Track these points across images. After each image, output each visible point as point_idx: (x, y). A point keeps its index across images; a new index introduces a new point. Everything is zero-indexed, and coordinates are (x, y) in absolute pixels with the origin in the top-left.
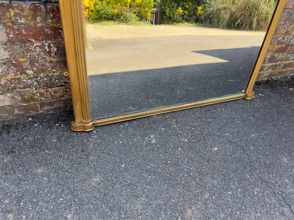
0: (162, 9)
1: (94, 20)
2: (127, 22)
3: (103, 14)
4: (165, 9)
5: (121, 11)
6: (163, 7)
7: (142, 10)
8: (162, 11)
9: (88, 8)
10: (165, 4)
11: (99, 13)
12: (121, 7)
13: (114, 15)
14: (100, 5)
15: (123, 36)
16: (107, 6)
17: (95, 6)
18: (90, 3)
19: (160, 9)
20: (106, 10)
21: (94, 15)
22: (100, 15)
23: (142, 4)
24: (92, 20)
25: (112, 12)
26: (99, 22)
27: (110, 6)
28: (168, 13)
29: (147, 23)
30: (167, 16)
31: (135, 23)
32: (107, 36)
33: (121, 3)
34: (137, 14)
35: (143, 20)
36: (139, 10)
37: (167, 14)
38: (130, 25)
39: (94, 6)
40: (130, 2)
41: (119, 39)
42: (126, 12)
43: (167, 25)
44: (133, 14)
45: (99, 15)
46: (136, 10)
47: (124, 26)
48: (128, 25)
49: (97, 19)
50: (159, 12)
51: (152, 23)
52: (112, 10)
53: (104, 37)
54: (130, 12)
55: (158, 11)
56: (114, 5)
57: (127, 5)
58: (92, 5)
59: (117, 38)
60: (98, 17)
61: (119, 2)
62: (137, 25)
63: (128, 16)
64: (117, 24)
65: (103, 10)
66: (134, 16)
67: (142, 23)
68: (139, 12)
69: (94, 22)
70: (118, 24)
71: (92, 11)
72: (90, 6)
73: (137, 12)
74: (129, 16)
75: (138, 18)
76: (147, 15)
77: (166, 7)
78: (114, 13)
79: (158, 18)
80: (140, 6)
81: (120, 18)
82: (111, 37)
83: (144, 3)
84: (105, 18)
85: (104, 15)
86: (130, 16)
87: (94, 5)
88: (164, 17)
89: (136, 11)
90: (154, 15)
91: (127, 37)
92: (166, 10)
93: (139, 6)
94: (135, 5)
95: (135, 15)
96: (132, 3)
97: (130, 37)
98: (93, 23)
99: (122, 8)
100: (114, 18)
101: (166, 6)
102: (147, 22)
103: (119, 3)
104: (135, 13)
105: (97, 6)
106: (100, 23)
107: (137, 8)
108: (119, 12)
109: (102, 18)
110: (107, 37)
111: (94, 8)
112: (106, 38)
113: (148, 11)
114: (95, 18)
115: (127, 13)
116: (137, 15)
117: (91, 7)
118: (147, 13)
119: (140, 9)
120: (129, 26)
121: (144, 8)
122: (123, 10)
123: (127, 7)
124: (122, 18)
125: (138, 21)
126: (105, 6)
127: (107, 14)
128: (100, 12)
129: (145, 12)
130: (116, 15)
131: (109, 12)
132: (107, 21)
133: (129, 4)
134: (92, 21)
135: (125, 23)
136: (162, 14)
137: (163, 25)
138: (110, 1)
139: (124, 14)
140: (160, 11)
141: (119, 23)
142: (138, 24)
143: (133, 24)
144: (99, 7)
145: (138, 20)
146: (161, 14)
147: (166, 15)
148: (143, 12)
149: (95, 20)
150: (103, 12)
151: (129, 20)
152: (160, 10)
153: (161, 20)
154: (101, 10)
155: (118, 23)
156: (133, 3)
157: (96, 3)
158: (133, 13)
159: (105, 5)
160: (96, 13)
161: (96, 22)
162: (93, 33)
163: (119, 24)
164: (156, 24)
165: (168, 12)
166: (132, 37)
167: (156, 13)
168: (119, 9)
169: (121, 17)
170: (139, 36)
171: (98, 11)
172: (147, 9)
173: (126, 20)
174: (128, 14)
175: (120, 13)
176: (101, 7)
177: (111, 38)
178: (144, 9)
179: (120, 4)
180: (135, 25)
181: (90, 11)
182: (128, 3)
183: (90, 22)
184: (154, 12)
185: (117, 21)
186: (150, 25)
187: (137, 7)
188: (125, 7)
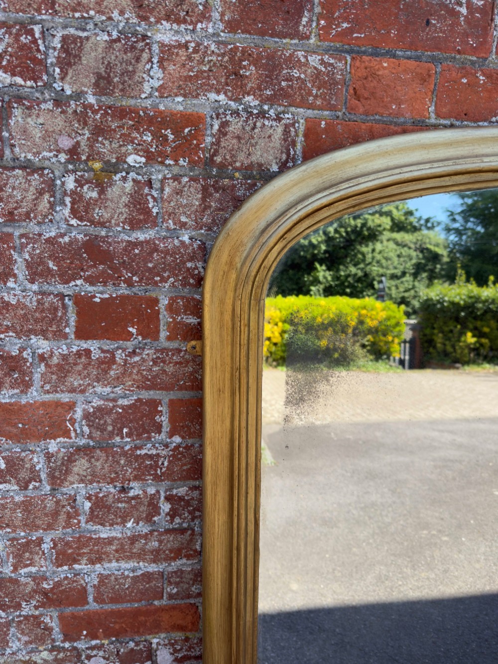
0: (425, 335)
1: (277, 361)
2: (345, 364)
3: (297, 350)
4: (433, 334)
5: (334, 344)
6: (428, 331)
7: (381, 341)
8: (425, 338)
9: (269, 339)
10: (433, 324)
11: (289, 349)
12: (334, 335)
13: (319, 351)
14: (293, 333)
16: (306, 335)
17: (283, 335)
18: (273, 330)
19: (422, 333)
21: (279, 352)
22: (291, 351)
23: (379, 329)
24: (274, 360)
25: (314, 345)
26: (288, 366)
27: (311, 334)
28: (440, 343)
29: (391, 366)
30: (439, 350)
31: (364, 366)
33: (335, 328)
34: (369, 348)
35: (382, 360)
36: (372, 339)
37: (439, 345)
39: (281, 336)
40: (354, 326)
42: (345, 344)
43: (439, 370)
44: (361, 349)
45: (288, 351)
46: (368, 341)
49: (284, 359)
50: (418, 340)
51: (402, 365)
52: (316, 342)
54: (354, 345)
55: (417, 337)
56: (321, 332)
57: (347, 332)
58: (277, 334)
60: (286, 354)
61: (331, 326)
62: (369, 371)
63: (348, 353)
64: (324, 369)
66: (362, 352)
67: (381, 365)
68: (373, 344)
69: (278, 365)
70: (326, 368)
71: (275, 344)
72: (272, 335)
73: (369, 345)
74: (352, 353)
75: (372, 357)
76: (392, 350)
77: (436, 331)
78: (319, 347)
79: (418, 352)
80: (376, 332)
81: (330, 356)
83: (383, 327)
84: (301, 357)
85: (299, 352)
87: (280, 333)
88: (431, 350)
89: (367, 343)
90: (408, 345)
92: (435, 338)
93: (373, 333)
94: (364, 331)
95: (365, 350)
96: (357, 328)
98: (276, 367)
99: (336, 337)
100: (319, 356)
101: (434, 329)
102: (392, 363)
103: (331, 329)
104: (363, 346)
105: (286, 336)
107: (369, 337)
108: (330, 344)
109: (295, 357)
111: (280, 338)
113: (393, 341)
114: (281, 357)
115: (347, 347)
116: (368, 351)
117: (274, 337)
118: (391, 345)
119: (374, 338)
120: (351, 373)
121: (384, 336)
122: (337, 341)
123: (348, 336)
124: (336, 356)
125: (370, 363)
126: (302, 336)
127: (304, 351)
128: (292, 346)
129: (387, 343)
130: (324, 351)
131: (310, 347)
133: (352, 329)
134: (275, 363)
135: (341, 367)
136: (425, 345)
137: (431, 370)
138: (313, 326)
139: (339, 348)
140: (420, 339)
141: (329, 366)
142: (371, 369)
143: (360, 368)
144: (289, 337)
145: (371, 361)
146: (422, 345)
147: (435, 348)
148: (382, 344)
149: (280, 362)
151: (352, 359)
152: (421, 337)
153: (424, 356)
155: (326, 366)
156: (360, 327)
157: (285, 329)
158: (360, 346)
159: (302, 333)
160: (283, 348)
164: (412, 367)
165: (440, 340)
167: (412, 342)
168: (331, 339)
169: (334, 354)
171: (288, 345)
172: (390, 337)
173: (345, 360)
174: (349, 348)
175: (331, 346)
176: (294, 336)
178: (384, 339)
179: (334, 330)
180: (364, 371)
181: (271, 345)
182: (350, 327)
183: (271, 365)
184: (408, 340)
185: (325, 361)
186: (399, 370)
187: (368, 334)
188: (344, 335)
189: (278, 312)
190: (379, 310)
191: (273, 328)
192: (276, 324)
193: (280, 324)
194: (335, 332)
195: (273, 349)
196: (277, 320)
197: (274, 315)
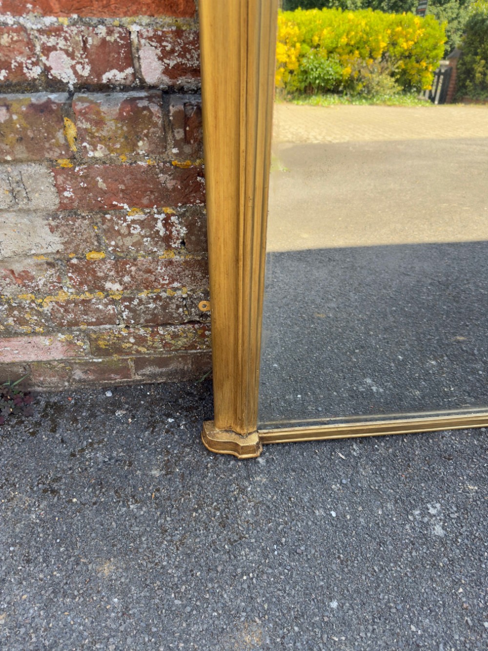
0: (464, 64)
1: (293, 93)
2: (369, 97)
3: (316, 79)
4: (474, 62)
5: (359, 71)
6: (468, 59)
7: (413, 68)
8: (464, 68)
9: (285, 65)
10: (476, 48)
11: (307, 78)
12: (360, 61)
13: (341, 82)
14: (312, 57)
15: (359, 135)
16: (327, 60)
17: (301, 59)
18: (289, 53)
19: (461, 61)
20: (323, 69)
21: (295, 83)
22: (308, 81)
23: (414, 52)
24: (289, 93)
25: (336, 73)
26: (305, 98)
27: (334, 58)
28: (480, 72)
29: (419, 99)
30: (477, 82)
31: (389, 100)
32: (320, 134)
33: (362, 51)
34: (398, 76)
35: (411, 93)
36: (403, 67)
37: (478, 75)
38: (377, 105)
39: (299, 61)
40: (384, 48)
41: (348, 143)
42: (371, 73)
43: (472, 105)
44: (389, 78)
45: (305, 81)
46: (398, 68)
47: (361, 107)
48: (371, 104)
49: (300, 91)
50: (454, 71)
51: (432, 99)
52: (339, 69)
53: (311, 137)
54: (381, 73)
55: (454, 67)
56: (345, 57)
57: (375, 56)
58: (294, 58)
59: (342, 141)
60: (303, 85)
61: (358, 48)
62: (394, 105)
63: (374, 84)
64: (344, 104)
65: (316, 70)
66: (389, 81)
67: (408, 99)
68: (404, 72)
69: (293, 98)
70: (347, 103)
71: (291, 72)
72: (287, 60)
73: (397, 73)
74: (378, 84)
75: (400, 88)
76: (424, 80)
77: (478, 58)
78: (341, 75)
79: (451, 86)
80: (409, 56)
81: (353, 88)
82: (329, 139)
83: (419, 50)
84: (319, 88)
85: (317, 82)
86: (379, 82)
87: (297, 58)
88: (468, 83)
89: (397, 71)
90: (442, 77)
91: (367, 137)
92: (475, 66)
93: (406, 57)
94: (395, 56)
95: (393, 79)
96: (388, 50)
97: (376, 139)
98: (290, 101)
99: (362, 63)
100: (341, 88)
101: (476, 54)
102: (421, 96)
103: (357, 52)
104: (392, 74)
105: (304, 61)
106: (305, 100)
107: (401, 62)
108: (354, 73)
109: (313, 88)
110: (320, 138)
111: (297, 64)
112: (317, 139)
113: (427, 68)
114: (297, 89)
115: (374, 76)
116: (397, 81)
117: (291, 63)
118: (424, 74)
119: (406, 64)
120: (374, 108)
121: (417, 62)
122: (363, 67)
123: (376, 61)
124: (360, 87)
125: (397, 96)
126: (323, 60)
127: (324, 80)
128: (310, 74)
129: (420, 71)
130: (346, 81)
131: (331, 75)
132: (323, 95)
133: (381, 52)
134: (289, 96)
135: (364, 101)
136: (463, 76)
137: (463, 105)
138: (337, 47)
139: (364, 77)
140: (458, 69)
141: (350, 100)
142: (397, 103)
143: (384, 102)
144: (308, 62)
145: (398, 93)
146: (458, 77)
147: (472, 79)
148: (413, 72)
149: (296, 94)
150: (316, 74)
151: (377, 92)
152: (459, 66)
153: (458, 91)
154: (312, 70)
155: (347, 100)
156: (391, 49)
157: (304, 52)
158: (388, 74)
159: (323, 57)
160: (301, 77)
161: (296, 97)
162: (287, 127)
163: (351, 102)
164: (442, 101)
165: (480, 69)
166: (381, 138)
167: (447, 74)
168: (356, 66)
169: (358, 85)
170: (397, 137)
171: (305, 72)
172: (424, 64)
173: (369, 92)
174: (376, 78)
175: (356, 76)
176: (313, 61)
177: (330, 142)
178: (417, 65)
179: (360, 54)
180: (389, 106)
181: (287, 73)
182: (380, 49)
183: (285, 99)
184: (443, 71)
185: (346, 94)
186: (427, 104)
187: (400, 59)
188: (372, 60)
189: (296, 28)
190: (417, 27)
191: (289, 50)
192: (294, 46)
193: (298, 45)
194: (362, 56)
195: (289, 77)
196: (295, 39)
197: (292, 32)
